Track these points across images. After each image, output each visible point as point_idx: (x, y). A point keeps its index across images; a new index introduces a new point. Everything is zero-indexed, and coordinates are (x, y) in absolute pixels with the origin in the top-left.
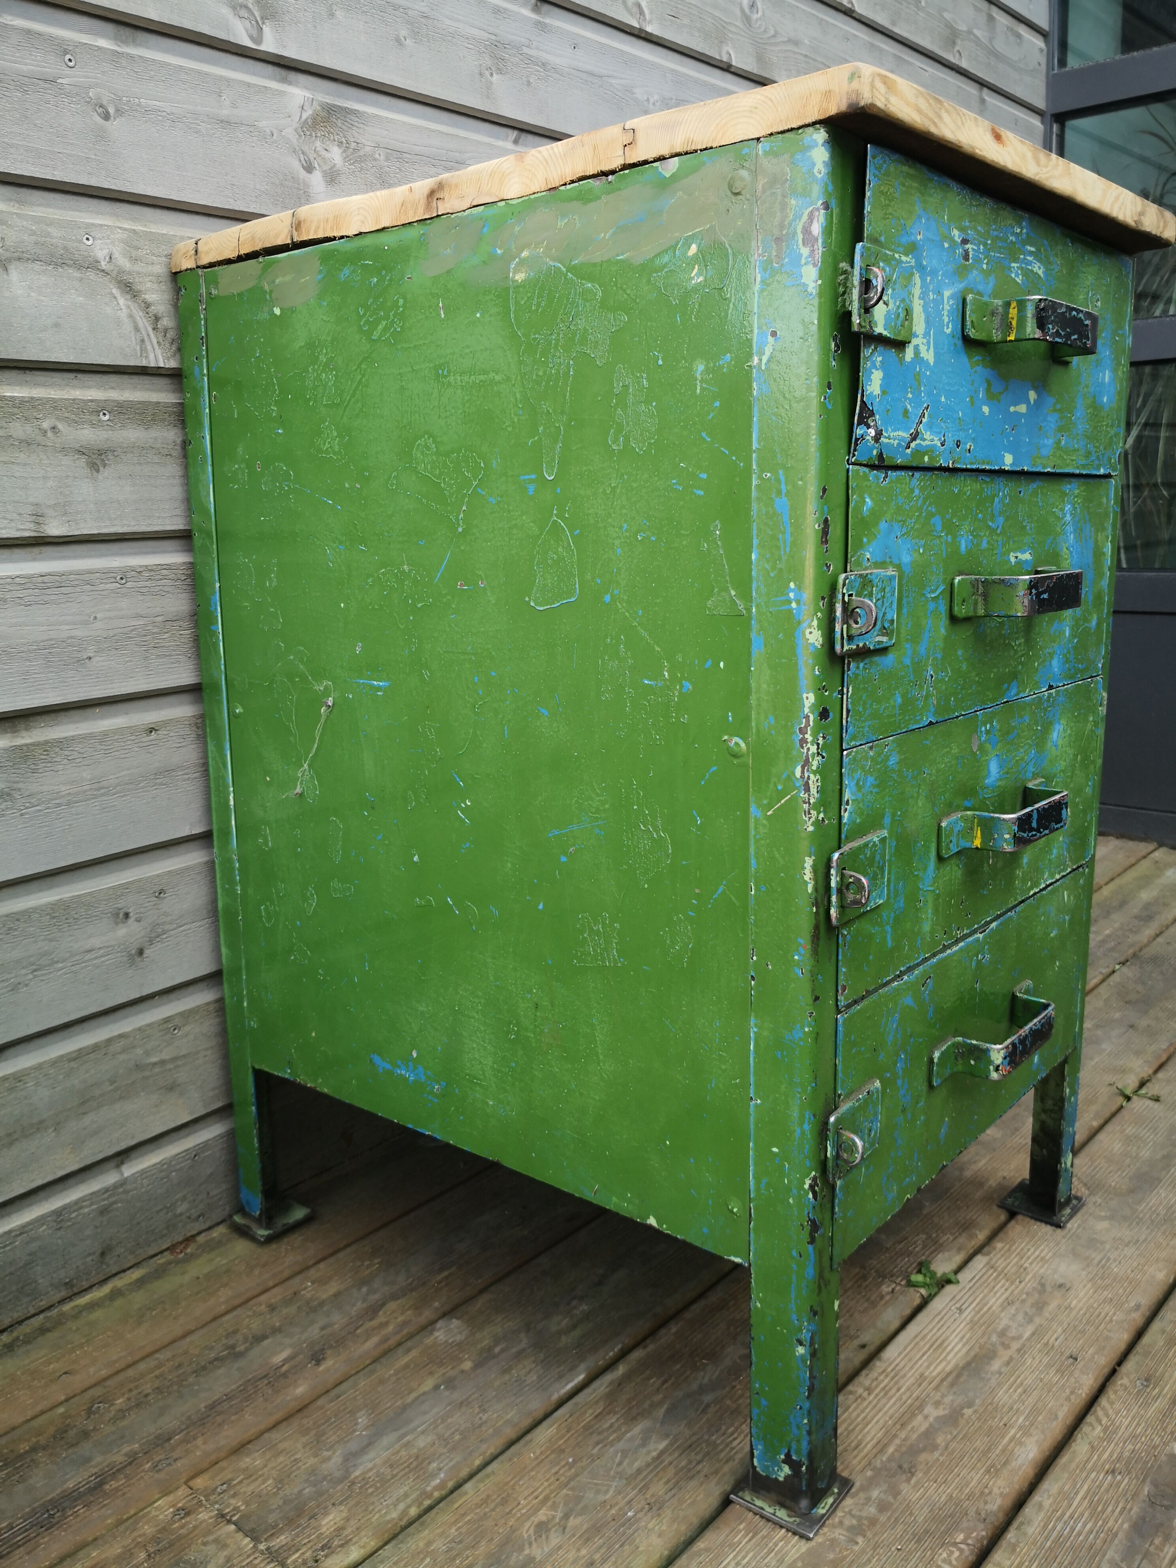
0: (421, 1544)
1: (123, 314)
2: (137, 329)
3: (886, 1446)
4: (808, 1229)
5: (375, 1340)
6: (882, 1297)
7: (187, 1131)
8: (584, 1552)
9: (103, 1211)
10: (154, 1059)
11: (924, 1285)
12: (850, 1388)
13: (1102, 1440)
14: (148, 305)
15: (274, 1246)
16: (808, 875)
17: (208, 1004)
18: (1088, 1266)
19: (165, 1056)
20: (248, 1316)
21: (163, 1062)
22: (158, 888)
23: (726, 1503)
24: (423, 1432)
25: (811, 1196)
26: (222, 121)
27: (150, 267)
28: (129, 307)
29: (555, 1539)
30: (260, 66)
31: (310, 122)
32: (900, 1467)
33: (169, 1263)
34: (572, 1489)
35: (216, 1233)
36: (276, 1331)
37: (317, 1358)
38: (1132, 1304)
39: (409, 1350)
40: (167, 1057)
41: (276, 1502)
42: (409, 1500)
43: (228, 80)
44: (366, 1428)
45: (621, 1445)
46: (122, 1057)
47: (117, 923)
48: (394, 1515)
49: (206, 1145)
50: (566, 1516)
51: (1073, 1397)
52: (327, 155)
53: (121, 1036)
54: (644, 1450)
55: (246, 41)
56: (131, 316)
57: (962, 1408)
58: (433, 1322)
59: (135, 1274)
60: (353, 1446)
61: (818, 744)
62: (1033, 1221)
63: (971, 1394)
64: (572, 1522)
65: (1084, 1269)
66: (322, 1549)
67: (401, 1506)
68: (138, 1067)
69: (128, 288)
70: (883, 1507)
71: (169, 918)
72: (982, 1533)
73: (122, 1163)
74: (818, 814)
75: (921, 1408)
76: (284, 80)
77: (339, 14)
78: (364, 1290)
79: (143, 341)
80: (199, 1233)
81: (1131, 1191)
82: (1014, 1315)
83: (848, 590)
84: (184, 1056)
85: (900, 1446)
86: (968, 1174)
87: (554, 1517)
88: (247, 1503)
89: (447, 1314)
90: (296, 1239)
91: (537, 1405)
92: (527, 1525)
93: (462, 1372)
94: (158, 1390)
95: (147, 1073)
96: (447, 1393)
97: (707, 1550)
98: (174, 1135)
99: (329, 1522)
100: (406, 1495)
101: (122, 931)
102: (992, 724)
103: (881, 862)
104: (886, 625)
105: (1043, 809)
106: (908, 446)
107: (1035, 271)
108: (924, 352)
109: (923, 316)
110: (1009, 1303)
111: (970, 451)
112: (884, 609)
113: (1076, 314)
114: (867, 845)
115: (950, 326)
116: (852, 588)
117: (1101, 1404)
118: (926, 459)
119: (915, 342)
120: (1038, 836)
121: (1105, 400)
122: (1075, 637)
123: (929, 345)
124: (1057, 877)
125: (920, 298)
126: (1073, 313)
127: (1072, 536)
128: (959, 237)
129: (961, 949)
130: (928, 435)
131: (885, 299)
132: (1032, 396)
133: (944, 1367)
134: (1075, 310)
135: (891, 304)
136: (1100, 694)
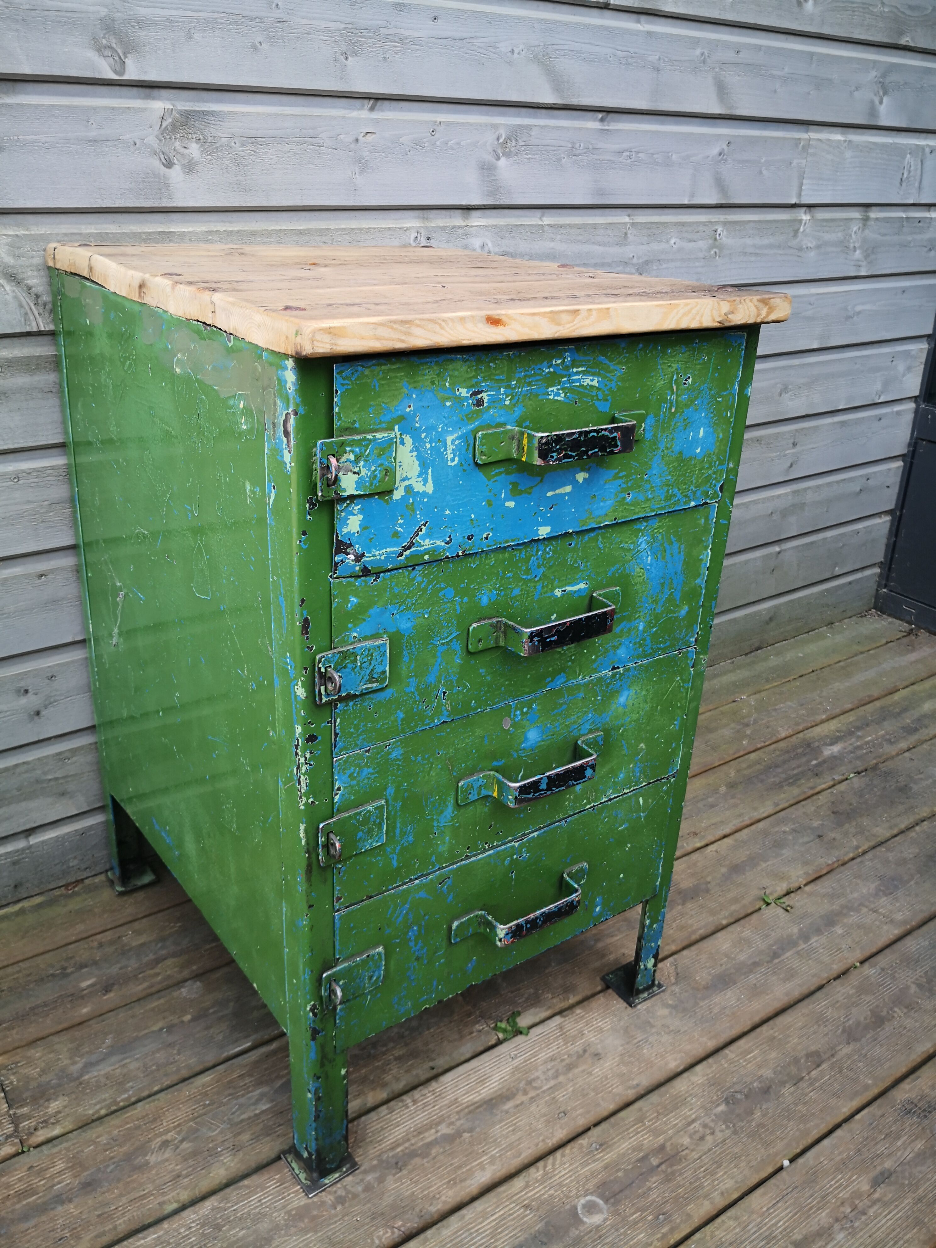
0: (94, 1136)
1: (9, 298)
2: (21, 306)
3: (398, 1145)
4: (310, 1033)
5: (145, 985)
6: (471, 1033)
7: (77, 818)
8: (178, 1167)
9: (14, 863)
10: (50, 777)
11: (505, 1031)
12: (404, 1097)
13: (537, 1181)
14: (29, 288)
15: (125, 898)
16: (302, 835)
17: (90, 744)
18: (627, 1043)
19: (58, 775)
20: (85, 949)
21: (56, 779)
22: (50, 675)
23: (278, 1158)
24: (137, 1059)
25: (311, 1014)
26: (90, 141)
27: (31, 260)
28: (14, 291)
29: (168, 1154)
30: (125, 90)
31: (169, 128)
32: (397, 1163)
33: (61, 896)
34: (196, 1123)
35: (97, 880)
36: (95, 963)
37: (107, 989)
38: (635, 1082)
39: (160, 998)
40: (60, 776)
41: (33, 1084)
42: (103, 1104)
43: (95, 109)
44: (108, 1047)
45: (242, 1100)
46: (25, 776)
47: (19, 696)
48: (91, 1112)
49: (91, 827)
50: (182, 1141)
51: (541, 1144)
52: (186, 151)
53: (24, 763)
54: (253, 1108)
55: (111, 75)
56: (16, 297)
57: (464, 1132)
58: (186, 981)
59: (38, 900)
60: (94, 1058)
61: (306, 758)
62: (617, 997)
63: (477, 1122)
64: (185, 1145)
65: (622, 1045)
66: (42, 1123)
67: (98, 1107)
68: (38, 781)
69: (13, 278)
70: (368, 1188)
71: (58, 693)
72: (414, 1224)
73: (30, 835)
74: (308, 799)
75: (438, 1124)
76: (148, 97)
77: (197, 36)
78: (160, 945)
79: (26, 314)
80: (87, 878)
81: (706, 988)
82: (548, 1070)
83: (323, 665)
84: (72, 776)
85: (406, 1148)
86: (600, 945)
87: (176, 1138)
88: (18, 1081)
89: (197, 977)
90: (141, 895)
91: (210, 1058)
92: (159, 1139)
93: (182, 1022)
94: (10, 989)
95: (45, 785)
96: (165, 1035)
97: (248, 1187)
98: (68, 820)
99: (54, 1106)
100: (105, 1100)
101: (23, 701)
102: (530, 707)
103: (378, 821)
104: (375, 676)
105: (557, 774)
106: (401, 554)
107: (585, 384)
108: (419, 487)
109: (417, 463)
110: (552, 1059)
111: (487, 538)
112: (371, 667)
113: (595, 434)
114: (360, 813)
115: (457, 459)
116: (329, 662)
117: (558, 1154)
118: (426, 557)
119: (407, 483)
120: (549, 793)
121: (698, 451)
122: (653, 627)
123: (425, 481)
124: (626, 791)
125: (411, 451)
126: (592, 434)
127: (649, 558)
128: (467, 393)
129: (490, 855)
130: (427, 541)
131: (356, 470)
132: (581, 477)
133: (474, 1097)
134: (595, 431)
135: (364, 472)
136: (692, 659)
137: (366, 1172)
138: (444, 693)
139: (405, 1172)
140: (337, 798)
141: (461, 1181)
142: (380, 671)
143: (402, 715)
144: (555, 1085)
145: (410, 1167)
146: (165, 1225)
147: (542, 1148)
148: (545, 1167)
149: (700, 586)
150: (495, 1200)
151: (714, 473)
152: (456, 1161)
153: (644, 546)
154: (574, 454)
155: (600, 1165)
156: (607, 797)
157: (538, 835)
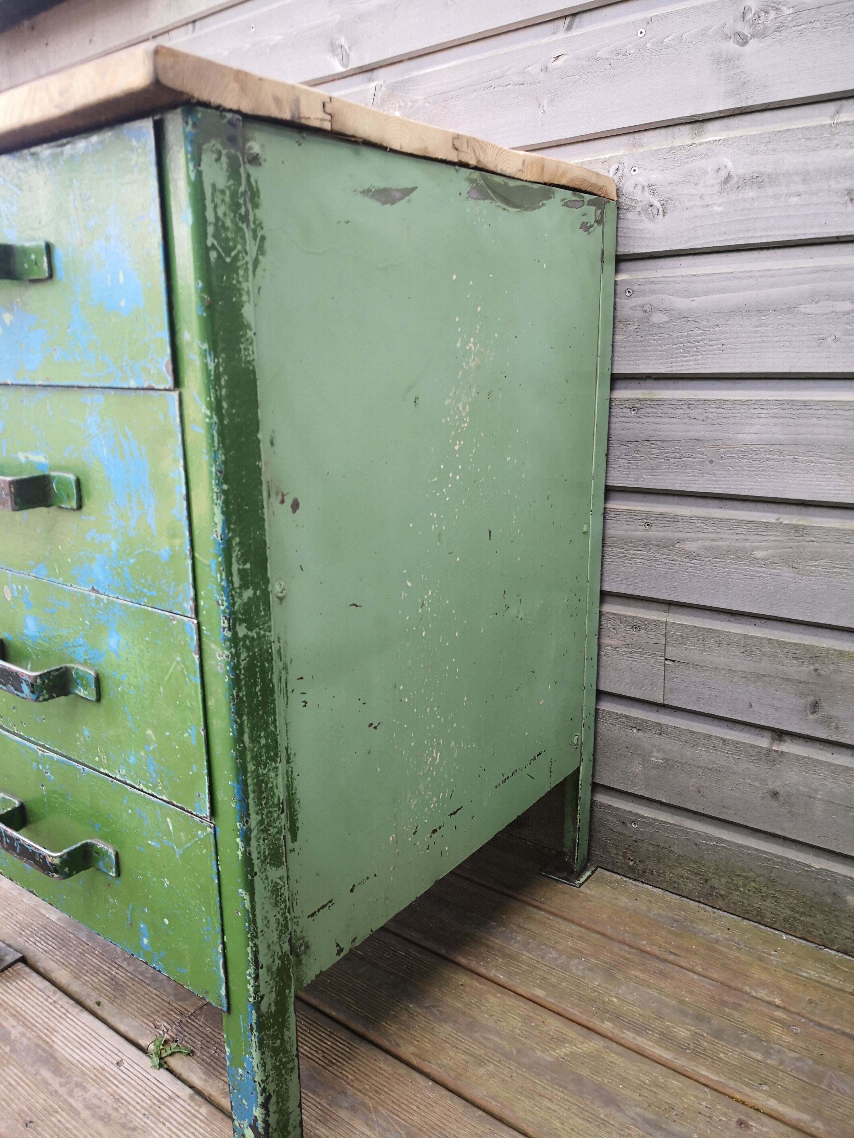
31: (380, 102)
55: (341, 69)
63: (21, 1053)
76: (368, 80)
102: (24, 587)
110: (118, 1100)
121: (123, 304)
122: (129, 556)
124: (143, 787)
127: (105, 450)
129: (19, 742)
132: (6, 318)
133: (58, 1045)
136: (192, 639)
144: (75, 1110)
149: (179, 522)
153: (94, 429)
156: (121, 775)
157: (58, 760)
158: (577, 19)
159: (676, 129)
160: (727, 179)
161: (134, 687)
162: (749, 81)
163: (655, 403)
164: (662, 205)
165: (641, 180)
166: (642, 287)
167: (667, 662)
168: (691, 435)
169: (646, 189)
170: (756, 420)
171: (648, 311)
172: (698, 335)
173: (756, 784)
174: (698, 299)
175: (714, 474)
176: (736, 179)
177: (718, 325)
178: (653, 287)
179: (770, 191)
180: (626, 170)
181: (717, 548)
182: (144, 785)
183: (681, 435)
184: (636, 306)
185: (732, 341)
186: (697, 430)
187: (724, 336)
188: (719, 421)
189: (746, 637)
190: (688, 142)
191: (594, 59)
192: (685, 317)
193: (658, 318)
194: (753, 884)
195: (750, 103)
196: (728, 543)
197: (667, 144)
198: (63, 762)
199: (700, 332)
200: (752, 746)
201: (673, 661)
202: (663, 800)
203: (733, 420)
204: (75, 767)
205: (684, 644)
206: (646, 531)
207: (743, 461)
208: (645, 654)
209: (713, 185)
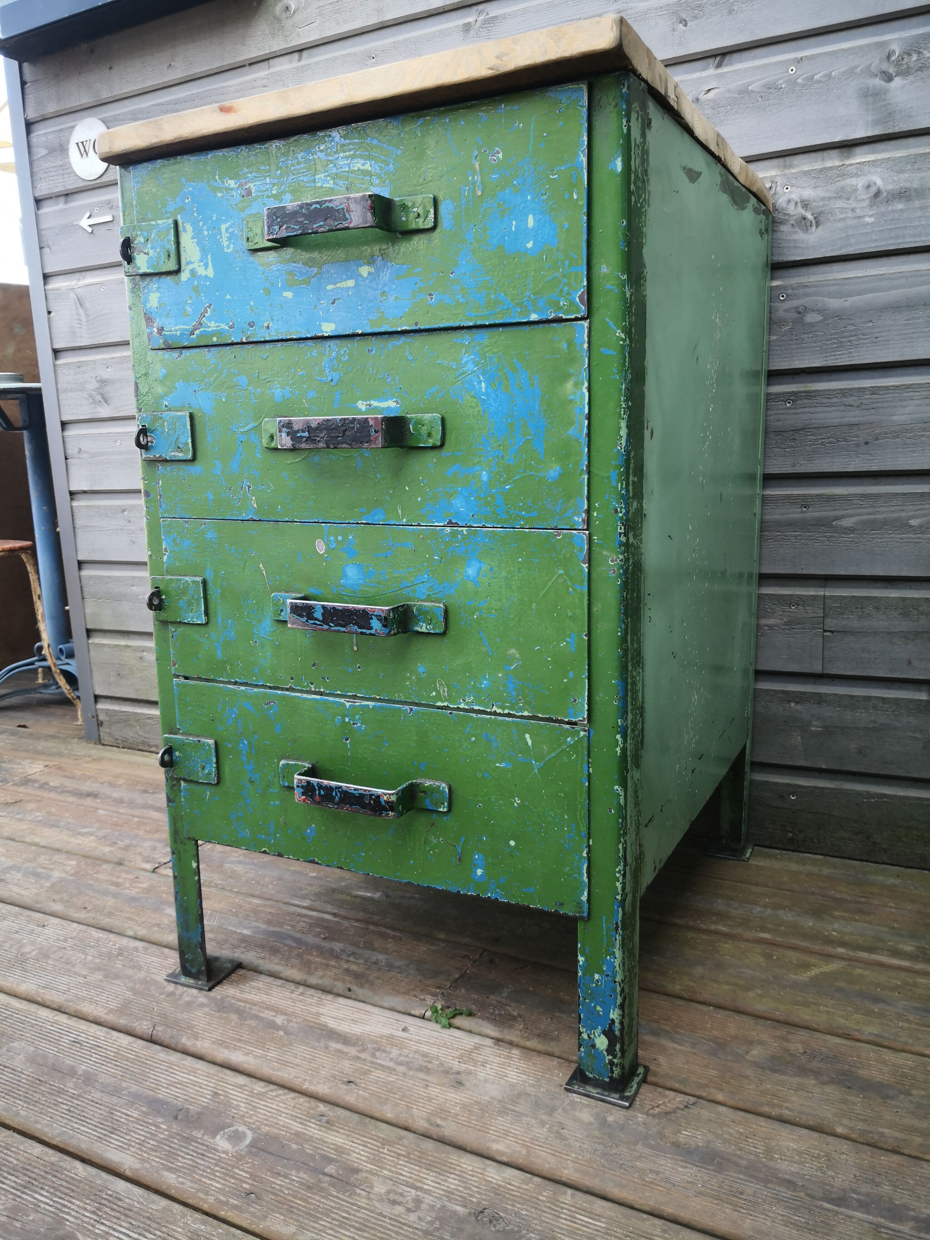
3: (245, 1002)
6: (416, 997)
11: (437, 1015)
12: (302, 987)
13: (251, 1092)
32: (224, 1007)
57: (284, 1031)
63: (301, 1034)
70: (190, 1003)
72: (162, 1037)
75: (284, 1014)
82: (405, 1056)
85: (244, 1006)
102: (345, 537)
103: (196, 597)
104: (180, 446)
105: (334, 608)
106: (192, 333)
107: (356, 169)
108: (201, 271)
109: (198, 248)
110: (425, 1055)
111: (268, 327)
112: (176, 436)
113: (318, 206)
114: (181, 580)
115: (232, 246)
116: (145, 422)
117: (292, 1095)
118: (215, 339)
119: (191, 267)
120: (325, 627)
121: (530, 245)
122: (505, 483)
123: (206, 266)
124: (495, 709)
125: (192, 238)
126: (314, 206)
127: (483, 385)
128: (236, 183)
129: (317, 700)
130: (212, 324)
131: (146, 251)
132: (365, 270)
133: (332, 1024)
134: (317, 203)
135: (152, 252)
136: (581, 550)
137: (206, 997)
138: (249, 487)
139: (218, 1014)
140: (165, 558)
141: (226, 1047)
142: (184, 441)
143: (211, 497)
144: (388, 1068)
145: (224, 1015)
146: (112, 936)
147: (297, 1083)
148: (272, 1091)
149: (577, 441)
150: (212, 1072)
151: (564, 276)
152: (246, 1037)
153: (470, 367)
154: (297, 227)
155: (296, 1129)
156: (467, 704)
157: (374, 707)
158: (727, 58)
159: (826, 154)
160: (878, 194)
161: (496, 610)
162: (894, 112)
163: (810, 395)
164: (815, 218)
165: (795, 197)
166: (796, 292)
167: (825, 634)
168: (846, 420)
169: (799, 205)
170: (910, 402)
171: (801, 312)
172: (851, 331)
173: (918, 735)
174: (851, 299)
175: (869, 454)
176: (885, 194)
177: (871, 321)
178: (808, 290)
179: (917, 203)
180: (779, 188)
181: (874, 521)
182: (498, 707)
183: (836, 421)
184: (790, 309)
185: (884, 334)
186: (853, 416)
187: (877, 330)
188: (874, 406)
189: (904, 599)
190: (837, 163)
191: (744, 92)
192: (839, 315)
193: (811, 318)
194: (915, 832)
195: (897, 130)
196: (885, 516)
197: (818, 165)
198: (382, 707)
199: (853, 328)
200: (912, 701)
201: (832, 632)
202: (824, 767)
203: (887, 404)
204: (399, 709)
205: (842, 614)
206: (802, 512)
207: (898, 440)
208: (804, 628)
209: (863, 200)
